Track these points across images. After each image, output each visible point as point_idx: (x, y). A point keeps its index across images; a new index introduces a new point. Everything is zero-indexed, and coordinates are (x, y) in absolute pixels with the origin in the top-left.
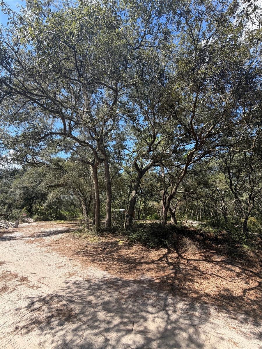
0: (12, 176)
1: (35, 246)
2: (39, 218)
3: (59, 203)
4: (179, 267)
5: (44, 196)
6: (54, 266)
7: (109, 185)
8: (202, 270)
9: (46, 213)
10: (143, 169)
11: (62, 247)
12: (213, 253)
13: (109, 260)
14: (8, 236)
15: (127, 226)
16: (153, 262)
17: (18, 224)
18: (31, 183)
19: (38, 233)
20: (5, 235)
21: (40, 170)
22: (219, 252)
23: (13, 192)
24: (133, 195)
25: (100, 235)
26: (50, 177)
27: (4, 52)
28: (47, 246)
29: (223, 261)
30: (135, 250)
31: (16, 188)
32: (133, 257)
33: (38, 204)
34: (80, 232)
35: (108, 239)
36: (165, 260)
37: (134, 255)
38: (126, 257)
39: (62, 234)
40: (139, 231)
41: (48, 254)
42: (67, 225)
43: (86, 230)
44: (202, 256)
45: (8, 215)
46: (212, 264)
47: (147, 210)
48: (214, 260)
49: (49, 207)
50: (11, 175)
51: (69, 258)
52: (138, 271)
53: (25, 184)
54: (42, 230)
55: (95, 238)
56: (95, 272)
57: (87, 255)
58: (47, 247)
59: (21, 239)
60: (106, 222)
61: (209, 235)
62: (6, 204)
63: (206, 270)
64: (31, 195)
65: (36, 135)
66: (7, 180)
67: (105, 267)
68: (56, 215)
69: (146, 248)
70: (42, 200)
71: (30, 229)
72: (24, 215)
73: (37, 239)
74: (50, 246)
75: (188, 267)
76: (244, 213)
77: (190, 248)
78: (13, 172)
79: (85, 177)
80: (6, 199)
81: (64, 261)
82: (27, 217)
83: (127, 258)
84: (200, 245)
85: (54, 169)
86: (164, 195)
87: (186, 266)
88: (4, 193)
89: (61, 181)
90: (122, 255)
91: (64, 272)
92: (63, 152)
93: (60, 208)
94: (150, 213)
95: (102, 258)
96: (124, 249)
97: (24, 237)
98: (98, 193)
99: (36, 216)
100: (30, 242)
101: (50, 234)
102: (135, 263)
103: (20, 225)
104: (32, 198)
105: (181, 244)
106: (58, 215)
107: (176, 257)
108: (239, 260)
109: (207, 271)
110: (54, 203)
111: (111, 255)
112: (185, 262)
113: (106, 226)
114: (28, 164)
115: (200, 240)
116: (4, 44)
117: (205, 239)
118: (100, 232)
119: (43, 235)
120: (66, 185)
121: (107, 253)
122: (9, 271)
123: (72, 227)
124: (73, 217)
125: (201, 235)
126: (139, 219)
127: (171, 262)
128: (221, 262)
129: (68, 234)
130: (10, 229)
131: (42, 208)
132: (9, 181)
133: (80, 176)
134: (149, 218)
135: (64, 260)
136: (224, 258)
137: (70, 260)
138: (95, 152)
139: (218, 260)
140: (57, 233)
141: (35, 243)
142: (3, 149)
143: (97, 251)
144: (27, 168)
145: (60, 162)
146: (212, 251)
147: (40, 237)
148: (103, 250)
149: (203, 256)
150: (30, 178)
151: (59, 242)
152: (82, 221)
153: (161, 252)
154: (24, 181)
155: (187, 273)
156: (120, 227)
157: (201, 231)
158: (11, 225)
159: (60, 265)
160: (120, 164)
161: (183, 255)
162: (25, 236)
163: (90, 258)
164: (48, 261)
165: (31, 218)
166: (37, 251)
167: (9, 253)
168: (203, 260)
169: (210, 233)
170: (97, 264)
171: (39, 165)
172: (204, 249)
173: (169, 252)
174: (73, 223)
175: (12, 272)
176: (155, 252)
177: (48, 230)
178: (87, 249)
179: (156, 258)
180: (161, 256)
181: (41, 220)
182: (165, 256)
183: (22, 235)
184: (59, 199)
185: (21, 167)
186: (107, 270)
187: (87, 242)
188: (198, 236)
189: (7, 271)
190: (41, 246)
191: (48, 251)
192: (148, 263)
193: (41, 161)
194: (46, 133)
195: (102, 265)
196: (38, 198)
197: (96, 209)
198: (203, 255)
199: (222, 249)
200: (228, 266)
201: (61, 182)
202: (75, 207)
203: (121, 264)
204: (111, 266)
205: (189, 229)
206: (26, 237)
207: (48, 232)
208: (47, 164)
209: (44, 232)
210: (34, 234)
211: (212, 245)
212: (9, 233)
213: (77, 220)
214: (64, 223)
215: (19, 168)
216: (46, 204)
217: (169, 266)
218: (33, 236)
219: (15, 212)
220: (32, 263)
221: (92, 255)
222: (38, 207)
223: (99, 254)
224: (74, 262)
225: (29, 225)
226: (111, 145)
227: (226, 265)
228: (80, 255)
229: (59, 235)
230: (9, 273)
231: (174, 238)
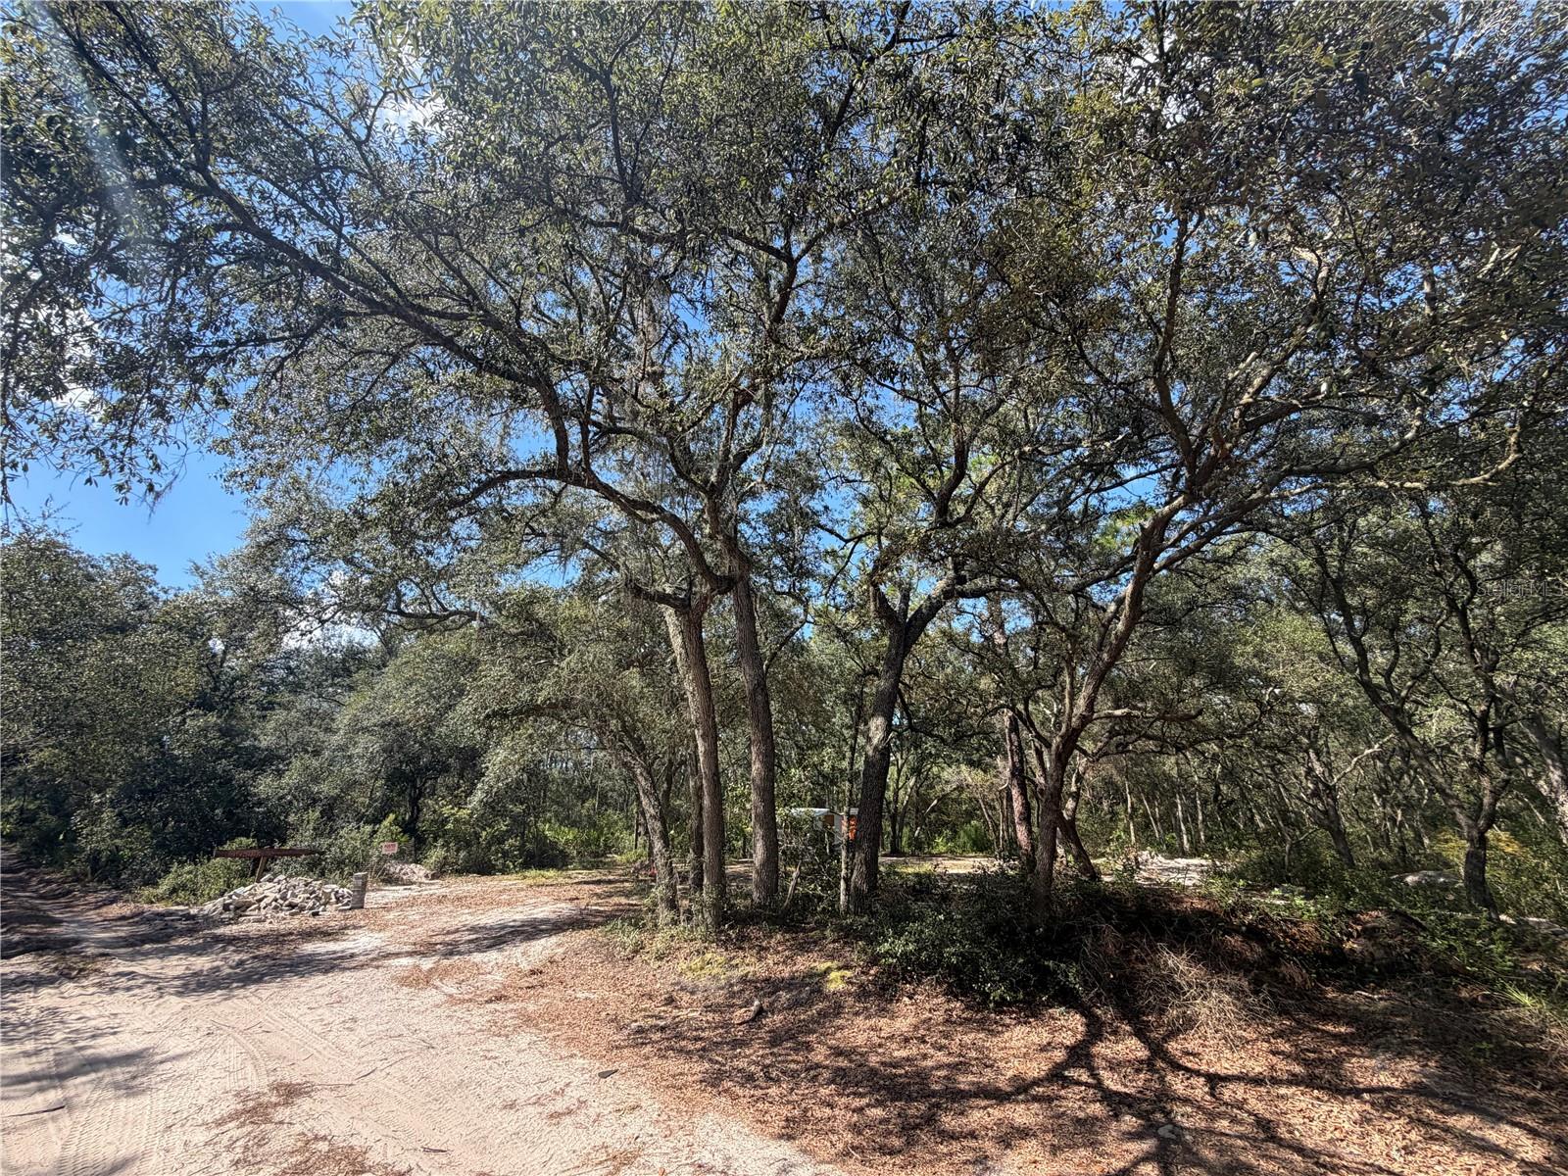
0: (337, 680)
1: (439, 998)
2: (450, 860)
3: (532, 784)
4: (1171, 1121)
5: (470, 761)
6: (530, 1109)
7: (759, 698)
8: (1309, 1144)
9: (477, 836)
10: (910, 613)
11: (562, 1005)
12: (1343, 1039)
13: (794, 1074)
14: (322, 950)
15: (855, 895)
16: (1022, 1089)
17: (362, 890)
18: (417, 703)
19: (448, 933)
20: (309, 948)
21: (453, 644)
22: (1372, 1034)
23: (342, 748)
24: (875, 741)
25: (729, 939)
26: (495, 672)
27: (311, 146)
28: (490, 1001)
29: (1418, 1089)
30: (911, 1020)
31: (356, 728)
32: (908, 1059)
33: (444, 798)
34: (636, 925)
35: (774, 961)
36: (1085, 1078)
37: (915, 1051)
38: (874, 1060)
39: (554, 939)
40: (921, 918)
41: (500, 1040)
42: (573, 894)
43: (664, 915)
44: (1282, 1053)
45: (323, 853)
46: (1357, 1105)
47: (933, 810)
48: (1364, 1080)
49: (494, 807)
50: (334, 676)
51: (599, 1066)
52: (956, 1146)
53: (394, 709)
54: (467, 918)
55: (708, 956)
56: (732, 1149)
57: (681, 1051)
58: (492, 1006)
59: (377, 967)
60: (754, 875)
61: (1292, 937)
62: (315, 801)
63: (1330, 1141)
64: (413, 759)
65: (439, 489)
66: (320, 696)
67: (778, 1114)
68: (523, 845)
69: (968, 1008)
70: (461, 776)
71: (413, 915)
72: (390, 849)
73: (446, 962)
74: (506, 998)
75: (1225, 1123)
76: (1457, 811)
77: (1201, 1009)
78: (344, 661)
79: (646, 664)
80: (316, 780)
81: (576, 1082)
82: (401, 856)
83: (883, 1064)
84: (1256, 993)
85: (511, 635)
86: (1011, 731)
87: (1213, 1116)
88: (307, 752)
89: (546, 691)
90: (854, 1050)
91: (585, 1142)
92: (545, 560)
93: (537, 811)
94: (945, 824)
95: (757, 1063)
96: (857, 1014)
97: (388, 956)
98: (712, 737)
99: (436, 854)
100: (417, 980)
101: (499, 938)
102: (926, 1094)
103: (372, 898)
104: (420, 772)
105: (1152, 986)
106: (528, 845)
107: (1141, 1062)
108: (1512, 1081)
109: (1343, 1149)
110: (513, 791)
111: (796, 1050)
112: (1200, 1090)
113: (755, 895)
114: (404, 620)
115: (1246, 960)
116: (315, 114)
117: (1275, 958)
118: (731, 927)
119: (471, 941)
120: (567, 704)
121: (775, 1040)
122: (324, 1138)
123: (594, 900)
124: (596, 855)
125: (1253, 933)
126: (896, 851)
127: (1117, 1093)
128: (1410, 1092)
129: (580, 937)
130: (330, 915)
131: (464, 813)
132: (327, 700)
133: (624, 664)
134: (942, 849)
135: (575, 1075)
136: (1417, 1068)
137: (604, 1075)
138: (695, 550)
139: (1385, 1079)
140: (531, 930)
141: (438, 983)
142: (303, 565)
143: (726, 1025)
144: (402, 641)
145: (537, 606)
146: (1330, 1028)
147: (460, 953)
148: (753, 1020)
149: (1287, 1056)
150: (410, 682)
151: (545, 978)
152: (637, 871)
153: (1053, 1031)
154: (387, 697)
155: (1227, 1159)
156: (820, 899)
157: (1245, 913)
158: (334, 900)
159: (560, 1105)
160: (801, 598)
161: (1173, 1047)
162: (392, 949)
163: (700, 1067)
164: (499, 1079)
165: (416, 862)
166: (448, 1027)
167: (323, 1036)
168: (1294, 1080)
169: (1296, 924)
170: (735, 1098)
171: (448, 622)
172: (1284, 1012)
173: (1095, 1031)
174: (598, 882)
175: (339, 1142)
176: (1019, 1031)
177: (492, 917)
178: (675, 1012)
179: (1036, 1068)
180: (1059, 1055)
181: (459, 872)
182: (1079, 1054)
183: (378, 943)
184: (533, 773)
185: (376, 639)
186: (790, 1138)
187: (672, 978)
188: (1234, 941)
189: (316, 1138)
190: (464, 1001)
191: (496, 1029)
192: (999, 1097)
193: (459, 605)
194: (483, 477)
195: (760, 1105)
196: (446, 769)
197: (705, 815)
198: (1286, 1047)
199: (1384, 1012)
200: (1464, 1122)
201: (544, 693)
202: (601, 804)
203: (858, 1103)
204: (806, 1110)
205: (1179, 901)
206: (397, 955)
207: (491, 928)
208: (482, 619)
209: (473, 929)
210: (433, 940)
211: (1323, 992)
212: (326, 934)
213: (614, 864)
214: (560, 880)
215: (366, 643)
216: (479, 795)
217: (1116, 1116)
218: (425, 949)
219: (350, 836)
220: (429, 1095)
221: (704, 1049)
222: (446, 811)
223: (736, 1043)
224: (624, 1088)
225: (407, 893)
226: (753, 516)
227: (1442, 1112)
228: (648, 1048)
229: (543, 941)
230: (323, 1146)
231: (1106, 954)
